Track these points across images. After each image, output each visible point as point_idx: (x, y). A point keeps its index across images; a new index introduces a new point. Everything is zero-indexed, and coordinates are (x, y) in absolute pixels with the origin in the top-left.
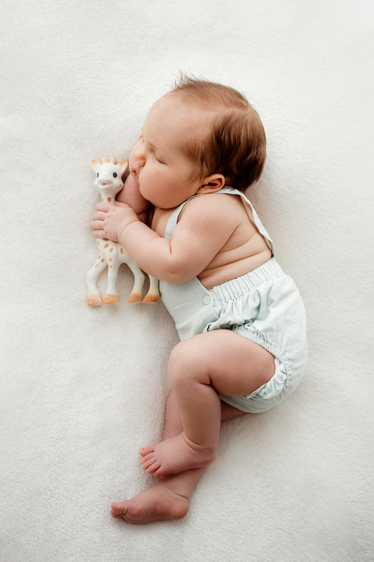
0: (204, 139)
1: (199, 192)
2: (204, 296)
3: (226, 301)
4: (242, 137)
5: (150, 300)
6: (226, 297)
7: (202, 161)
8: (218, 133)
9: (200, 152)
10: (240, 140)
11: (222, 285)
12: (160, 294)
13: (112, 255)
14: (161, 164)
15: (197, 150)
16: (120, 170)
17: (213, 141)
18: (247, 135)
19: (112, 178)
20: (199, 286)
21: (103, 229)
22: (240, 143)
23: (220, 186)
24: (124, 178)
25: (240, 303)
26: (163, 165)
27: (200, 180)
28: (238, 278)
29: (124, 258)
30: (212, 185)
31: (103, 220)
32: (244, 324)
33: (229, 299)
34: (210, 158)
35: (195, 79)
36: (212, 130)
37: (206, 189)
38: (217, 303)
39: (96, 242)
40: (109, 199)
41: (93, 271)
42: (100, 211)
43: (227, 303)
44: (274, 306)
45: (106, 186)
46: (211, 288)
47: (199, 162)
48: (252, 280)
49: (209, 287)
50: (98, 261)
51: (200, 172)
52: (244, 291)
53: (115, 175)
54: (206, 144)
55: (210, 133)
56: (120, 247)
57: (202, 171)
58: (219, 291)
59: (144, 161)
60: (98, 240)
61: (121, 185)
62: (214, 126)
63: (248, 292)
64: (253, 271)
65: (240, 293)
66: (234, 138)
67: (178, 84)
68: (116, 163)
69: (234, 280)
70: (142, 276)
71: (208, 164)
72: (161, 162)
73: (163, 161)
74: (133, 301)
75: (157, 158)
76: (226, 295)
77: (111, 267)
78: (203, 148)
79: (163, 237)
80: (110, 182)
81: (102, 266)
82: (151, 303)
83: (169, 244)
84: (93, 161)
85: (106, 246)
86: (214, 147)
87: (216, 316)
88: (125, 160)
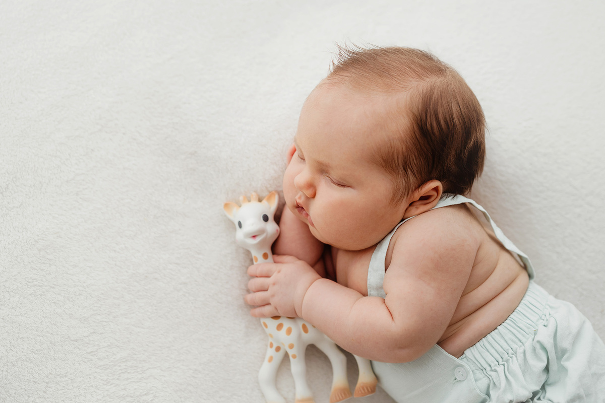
0: (403, 136)
1: (407, 215)
2: (454, 369)
3: (493, 368)
4: (455, 117)
5: (366, 390)
6: (490, 363)
7: (405, 170)
8: (421, 121)
9: (401, 156)
10: (453, 122)
11: (478, 344)
12: (377, 378)
13: (292, 338)
14: (342, 188)
15: (396, 155)
16: (270, 208)
17: (416, 135)
18: (461, 112)
19: (262, 224)
20: (444, 355)
21: (269, 304)
22: (454, 126)
23: (437, 197)
24: (278, 218)
25: (515, 365)
26: (346, 189)
27: (407, 196)
28: (499, 327)
29: (310, 337)
30: (425, 199)
31: (267, 290)
32: (532, 399)
33: (496, 365)
34: (416, 161)
35: (358, 50)
36: (412, 119)
37: (417, 208)
38: (479, 374)
39: (261, 325)
40: (265, 256)
41: (266, 370)
42: (257, 277)
43: (495, 371)
44: (568, 359)
45: (258, 240)
46: (461, 354)
47: (401, 171)
48: (521, 325)
49: (459, 354)
50: (271, 352)
51: (405, 186)
52: (514, 346)
53: (266, 218)
54: (407, 143)
55: (409, 125)
56: (300, 323)
57: (408, 183)
58: (476, 356)
59: (314, 190)
60: (263, 320)
61: (277, 230)
62: (413, 113)
63: (521, 346)
64: (516, 310)
65: (510, 351)
66: (445, 122)
67: (336, 63)
68: (260, 200)
69: (493, 332)
70: (342, 357)
71: (415, 171)
72: (342, 185)
73: (346, 183)
74: (340, 399)
75: (335, 181)
76: (490, 359)
77: (294, 357)
78: (404, 150)
79: (367, 295)
80: (262, 231)
81: (279, 356)
82: (368, 396)
83: (384, 305)
84: (226, 205)
85: (280, 327)
86: (419, 142)
87: (484, 396)
88: (273, 192)
